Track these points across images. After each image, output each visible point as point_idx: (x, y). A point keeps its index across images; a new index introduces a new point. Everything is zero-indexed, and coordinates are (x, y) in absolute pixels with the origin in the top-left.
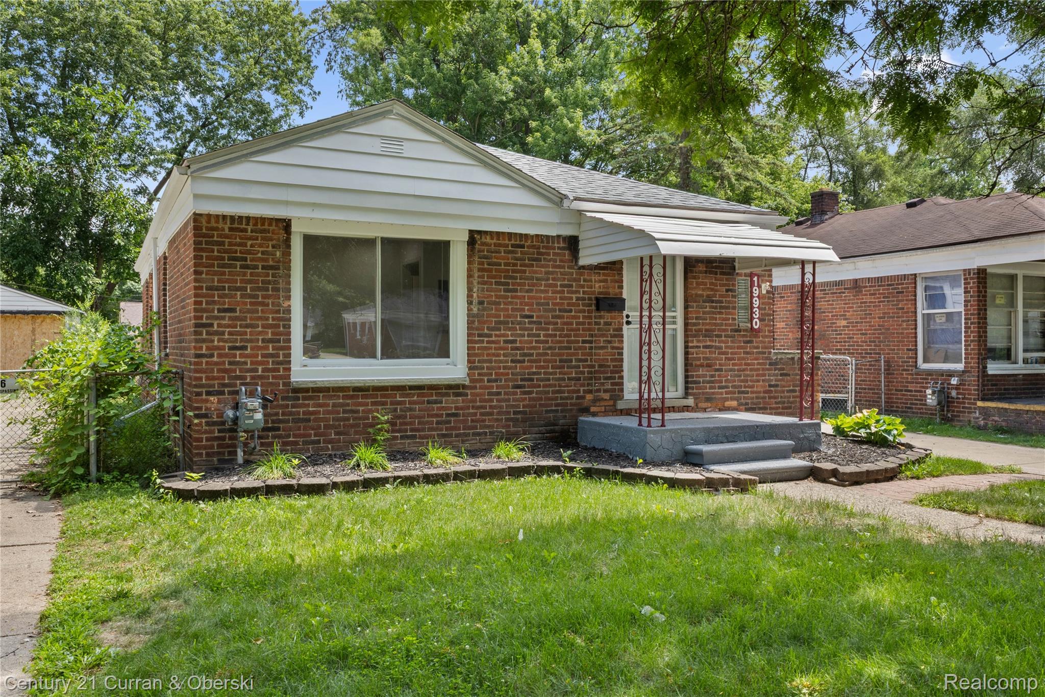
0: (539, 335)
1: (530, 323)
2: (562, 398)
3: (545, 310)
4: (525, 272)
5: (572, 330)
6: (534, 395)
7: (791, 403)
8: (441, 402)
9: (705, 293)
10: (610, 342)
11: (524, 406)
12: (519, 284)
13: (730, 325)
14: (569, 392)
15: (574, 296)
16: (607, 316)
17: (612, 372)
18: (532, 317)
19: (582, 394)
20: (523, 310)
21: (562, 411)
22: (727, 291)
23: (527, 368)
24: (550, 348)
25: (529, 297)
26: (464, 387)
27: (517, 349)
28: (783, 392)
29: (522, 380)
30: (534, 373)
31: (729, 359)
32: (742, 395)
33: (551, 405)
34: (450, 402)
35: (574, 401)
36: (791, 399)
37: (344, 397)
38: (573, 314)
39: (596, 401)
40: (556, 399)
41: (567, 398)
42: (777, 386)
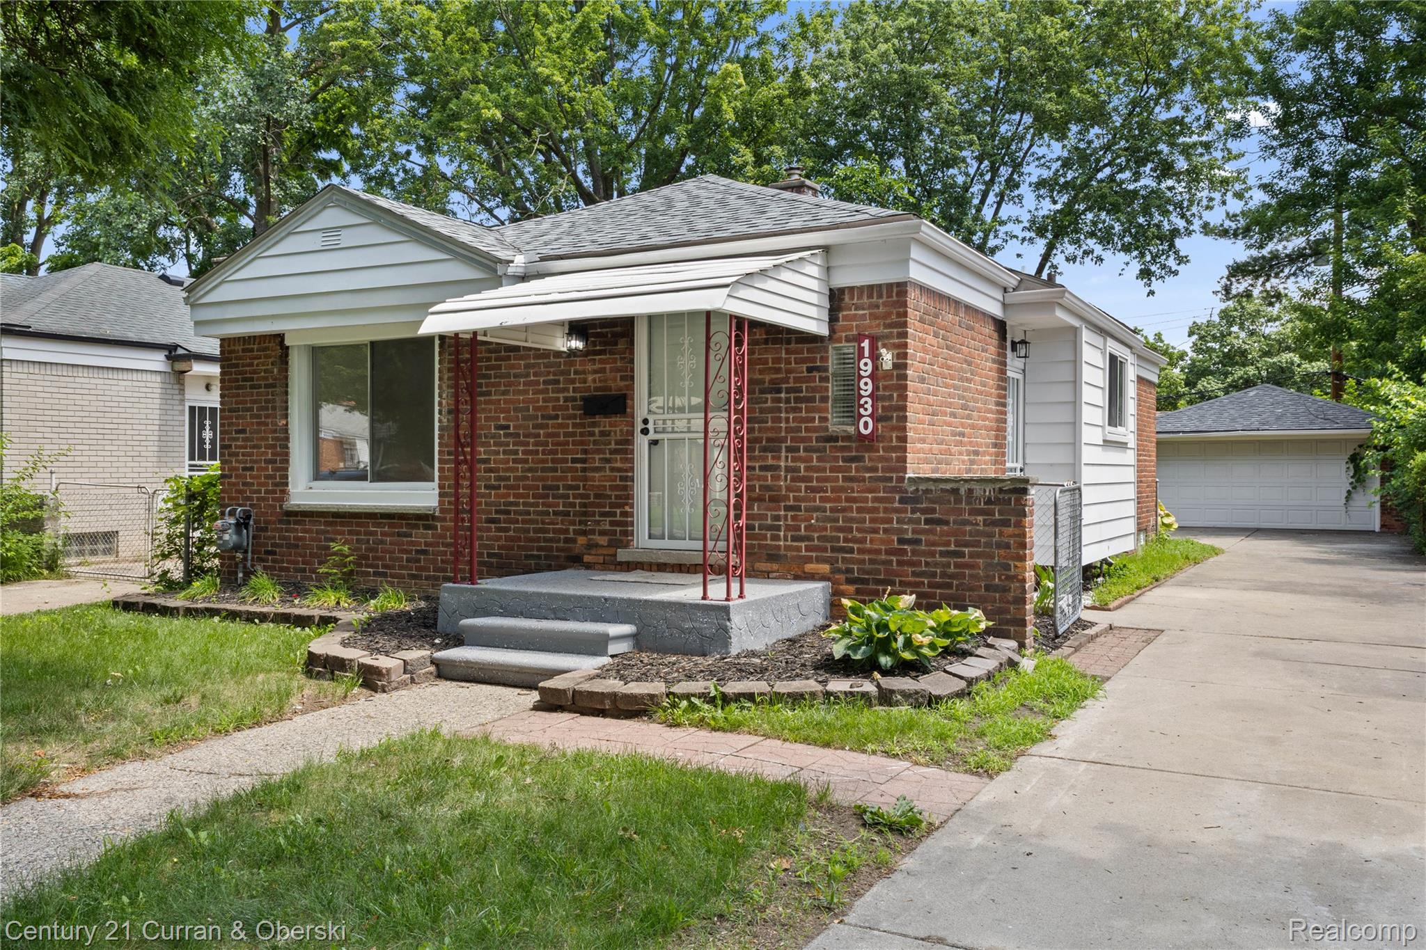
0: (516, 452)
1: (506, 435)
2: (546, 540)
3: (524, 418)
4: (499, 367)
5: (559, 444)
6: (511, 533)
7: (952, 576)
8: (410, 536)
9: (767, 378)
10: (608, 461)
11: (500, 548)
12: (493, 385)
13: (815, 430)
14: (555, 531)
15: (561, 395)
16: (604, 423)
17: (612, 505)
18: (508, 427)
19: (571, 535)
20: (498, 419)
21: (547, 558)
22: (810, 370)
23: (505, 496)
24: (530, 470)
25: (506, 402)
26: (433, 517)
27: (490, 470)
28: (933, 554)
29: (497, 512)
30: (511, 504)
31: (814, 490)
32: (840, 556)
33: (532, 549)
34: (421, 537)
35: (561, 545)
36: (952, 570)
37: (326, 524)
38: (560, 421)
39: (591, 546)
40: (538, 540)
41: (551, 540)
42: (918, 542)
